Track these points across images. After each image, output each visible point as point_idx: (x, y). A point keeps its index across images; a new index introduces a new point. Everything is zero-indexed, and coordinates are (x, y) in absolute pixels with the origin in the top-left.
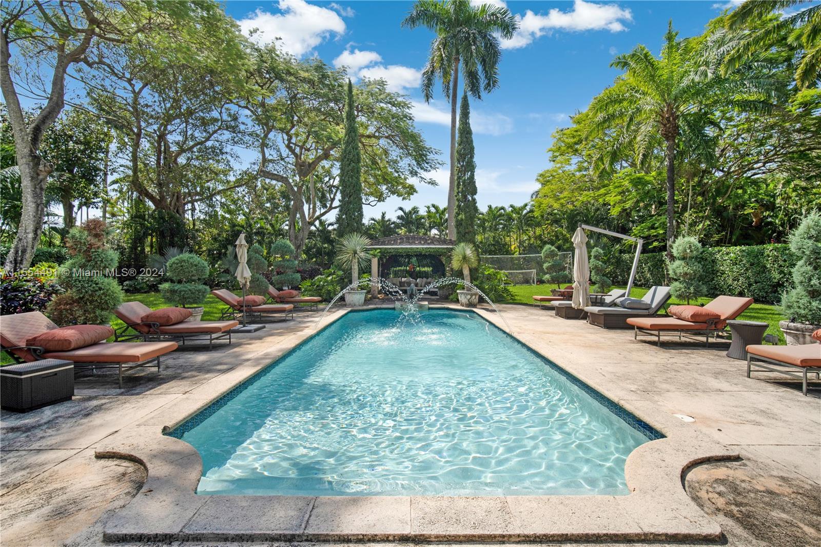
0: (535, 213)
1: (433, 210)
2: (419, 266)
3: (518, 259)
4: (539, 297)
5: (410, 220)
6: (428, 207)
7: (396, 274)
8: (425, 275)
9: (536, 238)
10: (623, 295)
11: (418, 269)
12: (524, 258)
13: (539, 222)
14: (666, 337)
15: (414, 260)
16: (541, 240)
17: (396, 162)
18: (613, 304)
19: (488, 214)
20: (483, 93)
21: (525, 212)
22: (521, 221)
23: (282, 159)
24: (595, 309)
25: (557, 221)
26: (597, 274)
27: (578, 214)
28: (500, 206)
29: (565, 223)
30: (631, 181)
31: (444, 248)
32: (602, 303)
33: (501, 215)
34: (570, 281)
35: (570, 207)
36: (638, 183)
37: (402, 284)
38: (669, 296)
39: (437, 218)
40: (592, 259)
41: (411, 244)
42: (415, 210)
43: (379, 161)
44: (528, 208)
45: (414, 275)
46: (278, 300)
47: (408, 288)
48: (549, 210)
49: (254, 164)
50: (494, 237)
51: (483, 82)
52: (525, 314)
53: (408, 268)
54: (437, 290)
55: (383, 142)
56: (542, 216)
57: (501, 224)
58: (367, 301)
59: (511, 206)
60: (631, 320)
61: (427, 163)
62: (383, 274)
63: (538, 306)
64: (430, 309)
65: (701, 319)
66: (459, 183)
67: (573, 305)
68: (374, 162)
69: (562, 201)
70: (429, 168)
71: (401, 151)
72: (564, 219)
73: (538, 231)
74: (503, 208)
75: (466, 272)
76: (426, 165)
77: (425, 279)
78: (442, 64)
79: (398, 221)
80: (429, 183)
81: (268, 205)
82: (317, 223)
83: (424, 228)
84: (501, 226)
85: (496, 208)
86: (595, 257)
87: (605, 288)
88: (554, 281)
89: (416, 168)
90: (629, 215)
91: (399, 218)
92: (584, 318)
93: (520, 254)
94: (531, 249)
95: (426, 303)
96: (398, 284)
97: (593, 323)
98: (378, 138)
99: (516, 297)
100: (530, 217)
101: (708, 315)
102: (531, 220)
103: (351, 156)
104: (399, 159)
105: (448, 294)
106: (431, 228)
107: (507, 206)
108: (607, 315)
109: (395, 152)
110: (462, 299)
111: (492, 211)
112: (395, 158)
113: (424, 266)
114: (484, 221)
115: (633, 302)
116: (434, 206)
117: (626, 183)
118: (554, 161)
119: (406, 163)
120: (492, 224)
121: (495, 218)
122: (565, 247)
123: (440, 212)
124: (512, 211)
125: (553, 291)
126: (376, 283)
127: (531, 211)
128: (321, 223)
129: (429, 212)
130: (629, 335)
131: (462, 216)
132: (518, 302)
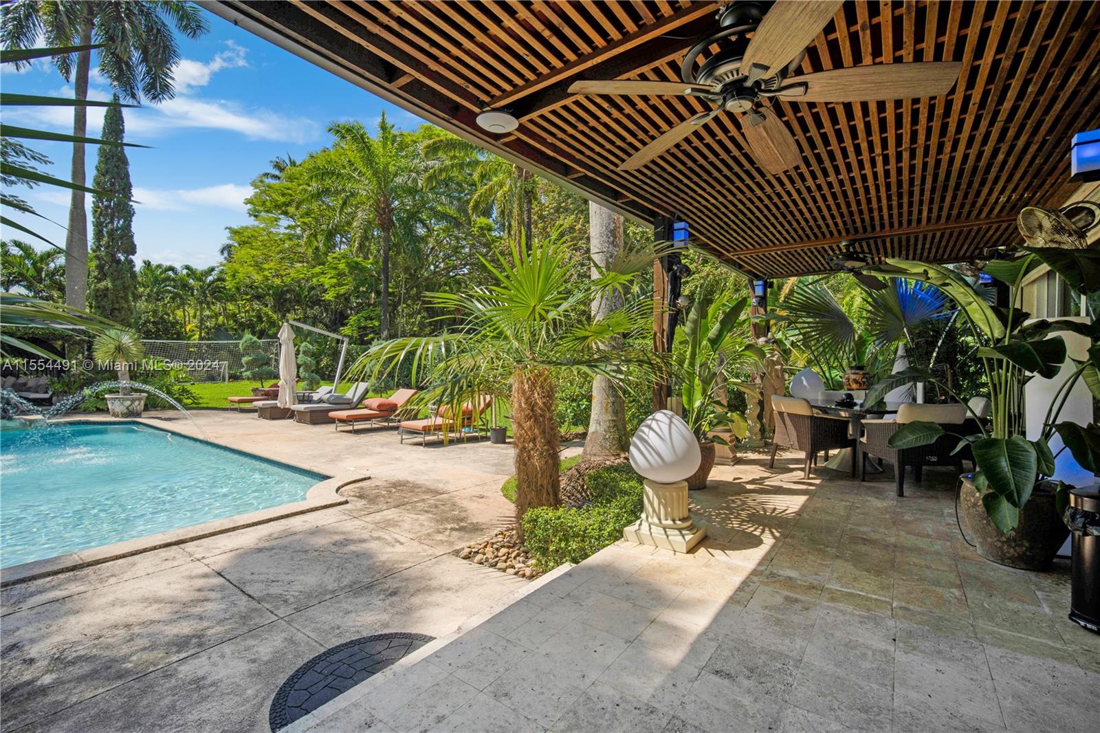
0: (226, 284)
3: (199, 346)
4: (237, 398)
9: (227, 317)
10: (330, 392)
12: (209, 346)
13: (232, 296)
14: (358, 426)
16: (236, 321)
18: (320, 401)
19: (145, 273)
21: (210, 278)
22: (205, 293)
24: (302, 407)
25: (259, 297)
26: (306, 370)
27: (288, 291)
28: (166, 264)
29: (270, 300)
30: (348, 264)
32: (310, 401)
33: (168, 279)
34: (277, 377)
35: (278, 281)
36: (354, 267)
38: (366, 392)
40: (301, 355)
44: (215, 274)
48: (248, 281)
50: (155, 312)
52: (220, 419)
56: (238, 289)
57: (170, 292)
59: (187, 267)
60: (332, 414)
63: (235, 409)
65: (384, 408)
67: (279, 405)
69: (266, 273)
72: (269, 294)
73: (231, 307)
74: (172, 269)
84: (169, 295)
85: (159, 266)
86: (304, 352)
87: (313, 385)
88: (255, 377)
90: (347, 300)
92: (291, 417)
93: (201, 338)
94: (219, 331)
97: (299, 421)
99: (201, 401)
100: (217, 287)
101: (389, 404)
102: (220, 292)
107: (178, 266)
108: (312, 412)
110: (116, 406)
111: (152, 271)
115: (337, 397)
117: (342, 266)
118: (255, 216)
120: (152, 291)
121: (156, 281)
122: (270, 332)
124: (188, 275)
125: (255, 390)
127: (221, 279)
130: (331, 428)
131: (107, 283)
132: (205, 405)
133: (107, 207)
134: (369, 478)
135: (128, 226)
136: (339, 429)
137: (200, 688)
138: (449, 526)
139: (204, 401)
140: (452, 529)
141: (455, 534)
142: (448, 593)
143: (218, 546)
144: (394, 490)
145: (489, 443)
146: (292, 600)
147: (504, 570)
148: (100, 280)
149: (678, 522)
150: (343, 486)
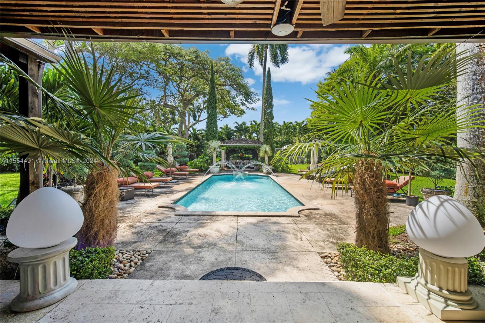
0: (308, 126)
1: (254, 123)
2: (245, 154)
5: (241, 129)
6: (251, 122)
7: (233, 158)
8: (248, 159)
11: (245, 155)
15: (243, 150)
17: (234, 98)
19: (283, 126)
20: (280, 64)
21: (303, 125)
22: (301, 130)
23: (173, 95)
28: (290, 122)
31: (257, 146)
33: (290, 127)
37: (236, 163)
39: (255, 128)
41: (241, 143)
42: (244, 123)
43: (225, 97)
44: (305, 123)
45: (242, 158)
46: (180, 170)
47: (239, 165)
49: (158, 98)
50: (286, 138)
51: (280, 58)
53: (240, 155)
54: (253, 166)
55: (227, 87)
58: (220, 171)
59: (296, 122)
61: (251, 99)
62: (227, 158)
63: (299, 174)
64: (249, 175)
66: (265, 114)
68: (222, 98)
70: (252, 102)
71: (237, 92)
74: (291, 123)
75: (266, 158)
76: (250, 100)
77: (248, 161)
78: (259, 50)
79: (235, 129)
80: (252, 109)
81: (163, 118)
82: (191, 129)
83: (249, 133)
84: (290, 132)
85: (288, 122)
89: (244, 102)
91: (235, 127)
95: (248, 172)
96: (235, 163)
98: (225, 85)
99: (292, 170)
100: (305, 128)
103: (212, 101)
104: (236, 96)
105: (259, 169)
106: (252, 133)
107: (293, 122)
109: (233, 93)
110: (264, 171)
111: (286, 125)
112: (234, 96)
113: (248, 154)
114: (281, 130)
116: (254, 121)
119: (239, 99)
120: (285, 131)
121: (287, 128)
123: (257, 124)
124: (296, 125)
126: (224, 162)
127: (306, 125)
128: (194, 130)
129: (252, 124)
131: (266, 131)
132: (294, 172)
133: (267, 105)
134: (319, 209)
135: (272, 111)
136: (329, 186)
137: (200, 260)
138: (331, 240)
139: (294, 170)
140: (332, 242)
141: (331, 245)
142: (295, 269)
143: (245, 220)
144: (324, 217)
145: (405, 205)
146: (245, 246)
147: (333, 271)
148: (264, 130)
149: (445, 292)
150: (304, 210)
